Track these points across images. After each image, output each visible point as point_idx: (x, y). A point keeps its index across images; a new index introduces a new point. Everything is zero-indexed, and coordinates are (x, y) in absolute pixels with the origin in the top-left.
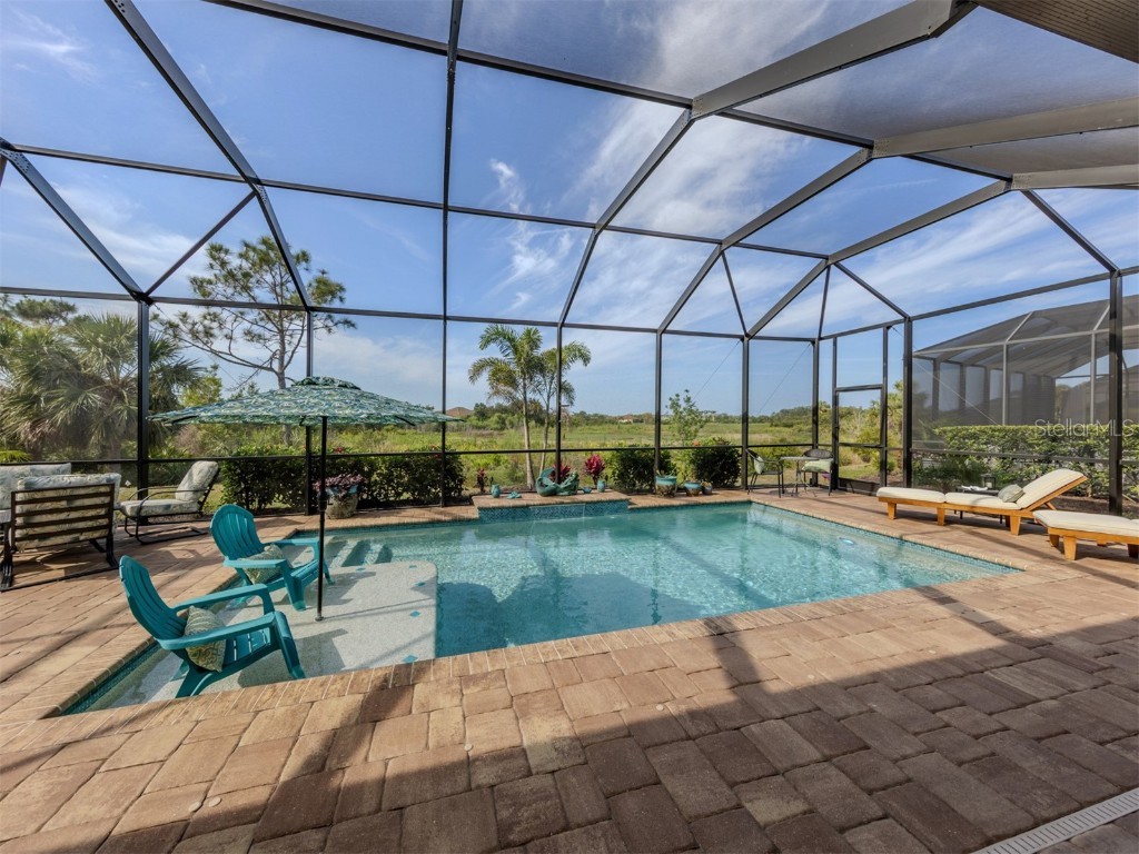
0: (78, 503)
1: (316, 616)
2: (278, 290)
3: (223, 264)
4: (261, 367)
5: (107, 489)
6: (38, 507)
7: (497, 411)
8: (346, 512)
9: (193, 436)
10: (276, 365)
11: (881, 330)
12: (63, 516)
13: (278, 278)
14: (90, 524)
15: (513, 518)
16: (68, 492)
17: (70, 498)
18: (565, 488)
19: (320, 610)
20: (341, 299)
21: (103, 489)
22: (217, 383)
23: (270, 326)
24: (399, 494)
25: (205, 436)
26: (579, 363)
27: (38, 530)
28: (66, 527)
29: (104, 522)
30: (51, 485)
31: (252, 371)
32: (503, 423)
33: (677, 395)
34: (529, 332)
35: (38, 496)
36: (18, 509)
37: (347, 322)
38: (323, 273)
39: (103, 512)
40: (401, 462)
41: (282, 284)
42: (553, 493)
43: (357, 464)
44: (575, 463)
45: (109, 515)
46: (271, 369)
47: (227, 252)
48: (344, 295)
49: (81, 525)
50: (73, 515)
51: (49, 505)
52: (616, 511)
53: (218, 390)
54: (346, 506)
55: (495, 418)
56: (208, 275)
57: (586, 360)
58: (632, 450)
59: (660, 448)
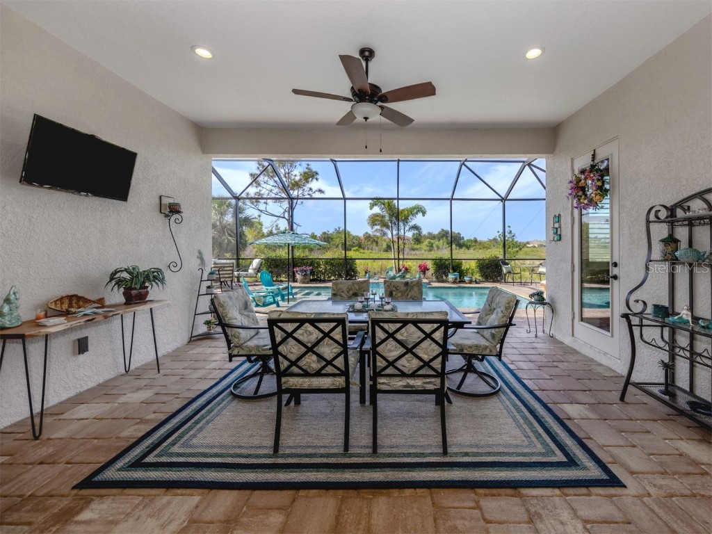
2: (287, 175)
4: (280, 217)
8: (306, 281)
9: (251, 251)
10: (286, 215)
13: (287, 170)
14: (228, 276)
16: (223, 265)
20: (317, 179)
22: (261, 224)
24: (330, 277)
25: (257, 251)
26: (420, 214)
29: (231, 275)
30: (220, 263)
31: (276, 218)
32: (432, 246)
34: (389, 203)
35: (217, 266)
38: (308, 166)
39: (231, 272)
40: (329, 262)
41: (289, 173)
43: (313, 263)
46: (284, 218)
48: (318, 177)
50: (224, 272)
53: (261, 228)
54: (306, 279)
55: (426, 242)
57: (424, 213)
58: (441, 260)
59: (452, 259)
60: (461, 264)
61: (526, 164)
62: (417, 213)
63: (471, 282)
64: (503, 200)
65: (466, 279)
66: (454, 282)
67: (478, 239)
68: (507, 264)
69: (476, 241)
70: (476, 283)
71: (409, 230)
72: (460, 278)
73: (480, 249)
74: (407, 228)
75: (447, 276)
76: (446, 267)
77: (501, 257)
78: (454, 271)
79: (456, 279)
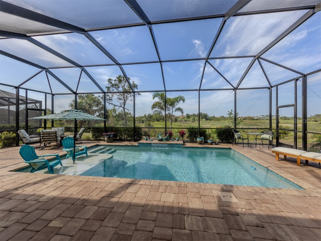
0: (51, 135)
1: (73, 163)
3: (111, 83)
5: (55, 133)
6: (44, 135)
7: (193, 116)
10: (123, 106)
11: (294, 81)
12: (48, 137)
14: (53, 139)
15: (147, 146)
16: (48, 133)
17: (49, 134)
18: (165, 139)
19: (74, 161)
20: (137, 88)
21: (54, 133)
23: (122, 97)
26: (181, 101)
27: (45, 140)
28: (49, 139)
30: (46, 131)
32: (194, 119)
33: (232, 110)
35: (44, 133)
36: (41, 135)
37: (139, 94)
38: (133, 82)
39: (55, 137)
41: (124, 86)
42: (161, 140)
44: (175, 132)
45: (56, 138)
47: (112, 80)
49: (52, 139)
50: (50, 137)
51: (46, 135)
52: (178, 147)
55: (192, 118)
56: (109, 86)
57: (184, 101)
58: (193, 128)
59: (200, 128)
60: (205, 131)
61: (256, 58)
62: (180, 101)
63: (212, 144)
64: (235, 89)
65: (209, 141)
66: (201, 143)
67: (215, 116)
68: (238, 132)
69: (214, 117)
70: (216, 144)
71: (175, 111)
72: (205, 140)
73: (216, 120)
74: (174, 109)
75: (196, 139)
76: (196, 133)
77: (233, 127)
78: (201, 136)
79: (202, 141)
